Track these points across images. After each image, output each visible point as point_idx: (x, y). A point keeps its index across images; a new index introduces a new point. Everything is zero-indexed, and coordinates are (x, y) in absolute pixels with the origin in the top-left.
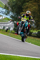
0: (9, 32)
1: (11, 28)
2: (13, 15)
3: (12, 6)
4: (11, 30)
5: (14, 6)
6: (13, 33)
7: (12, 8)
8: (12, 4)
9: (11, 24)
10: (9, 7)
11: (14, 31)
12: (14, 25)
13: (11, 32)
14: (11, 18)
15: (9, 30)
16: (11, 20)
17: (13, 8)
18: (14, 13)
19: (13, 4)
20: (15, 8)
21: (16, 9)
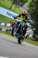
0: (28, 39)
1: (30, 35)
2: (33, 22)
3: (31, 14)
4: (30, 36)
5: (33, 13)
6: (32, 40)
7: (31, 16)
8: (31, 12)
9: (30, 31)
10: (29, 15)
11: (32, 38)
12: (33, 32)
13: (30, 39)
14: (30, 26)
15: (29, 37)
16: (30, 27)
17: (33, 15)
18: (33, 20)
19: (33, 12)
20: (34, 16)
21: (36, 17)
